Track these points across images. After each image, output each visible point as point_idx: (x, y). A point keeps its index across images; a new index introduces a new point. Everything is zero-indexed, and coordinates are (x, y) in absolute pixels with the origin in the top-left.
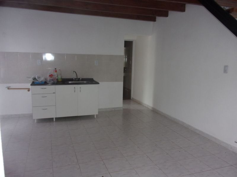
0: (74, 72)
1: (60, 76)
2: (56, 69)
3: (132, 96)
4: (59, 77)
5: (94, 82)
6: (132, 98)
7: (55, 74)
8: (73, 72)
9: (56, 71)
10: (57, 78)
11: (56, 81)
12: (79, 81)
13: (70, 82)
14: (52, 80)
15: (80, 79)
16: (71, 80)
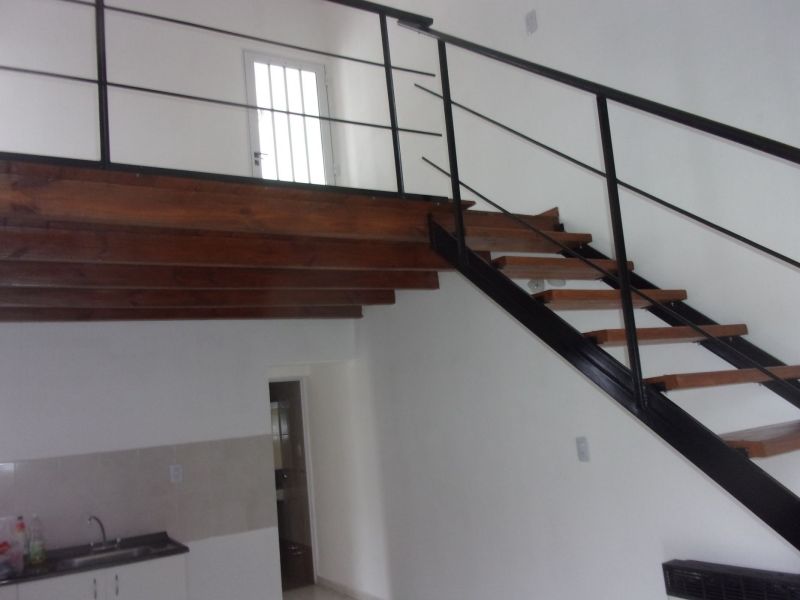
0: (93, 520)
1: (37, 543)
2: (20, 518)
3: (319, 570)
4: (36, 547)
5: (170, 547)
6: (318, 577)
7: (19, 537)
8: (90, 520)
9: (22, 526)
10: (25, 552)
11: (20, 566)
12: (113, 549)
13: (78, 561)
14: (7, 564)
15: (115, 542)
16: (84, 550)
